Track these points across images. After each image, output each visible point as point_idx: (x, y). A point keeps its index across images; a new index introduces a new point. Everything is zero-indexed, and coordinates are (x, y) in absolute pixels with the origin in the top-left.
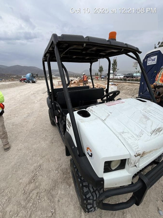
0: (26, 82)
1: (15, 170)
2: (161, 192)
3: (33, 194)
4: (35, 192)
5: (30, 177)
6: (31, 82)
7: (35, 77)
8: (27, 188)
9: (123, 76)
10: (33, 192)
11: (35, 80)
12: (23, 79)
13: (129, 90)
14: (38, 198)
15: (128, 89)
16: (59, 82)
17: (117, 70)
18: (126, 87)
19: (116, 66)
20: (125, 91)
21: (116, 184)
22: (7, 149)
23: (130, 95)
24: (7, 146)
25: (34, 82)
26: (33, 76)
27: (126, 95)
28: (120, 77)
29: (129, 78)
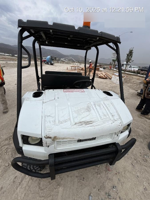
0: (46, 64)
1: (2, 128)
2: (102, 182)
3: (4, 148)
4: (6, 147)
5: (9, 136)
6: (49, 64)
7: (53, 60)
8: (3, 143)
9: (137, 69)
10: (4, 147)
11: (53, 63)
12: (44, 60)
13: (135, 84)
14: (5, 151)
15: (135, 82)
16: (72, 67)
17: (131, 61)
18: (133, 80)
19: (131, 57)
20: (131, 85)
21: (33, 156)
22: (5, 113)
23: (134, 89)
24: (6, 111)
25: (52, 64)
26: (52, 59)
27: (130, 89)
28: (134, 70)
29: (142, 72)
